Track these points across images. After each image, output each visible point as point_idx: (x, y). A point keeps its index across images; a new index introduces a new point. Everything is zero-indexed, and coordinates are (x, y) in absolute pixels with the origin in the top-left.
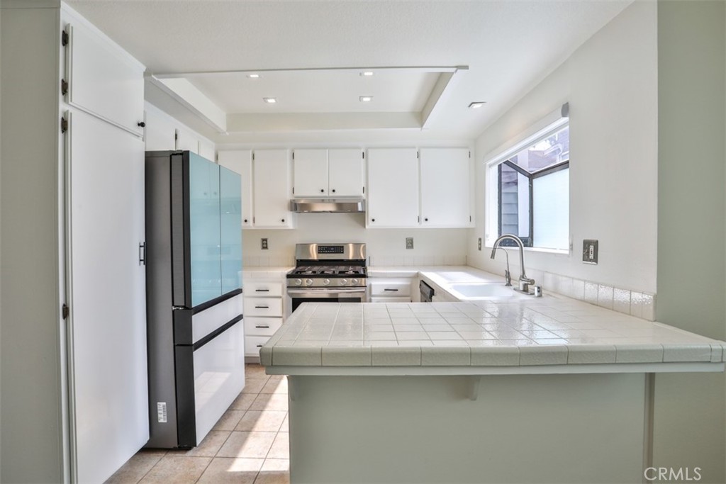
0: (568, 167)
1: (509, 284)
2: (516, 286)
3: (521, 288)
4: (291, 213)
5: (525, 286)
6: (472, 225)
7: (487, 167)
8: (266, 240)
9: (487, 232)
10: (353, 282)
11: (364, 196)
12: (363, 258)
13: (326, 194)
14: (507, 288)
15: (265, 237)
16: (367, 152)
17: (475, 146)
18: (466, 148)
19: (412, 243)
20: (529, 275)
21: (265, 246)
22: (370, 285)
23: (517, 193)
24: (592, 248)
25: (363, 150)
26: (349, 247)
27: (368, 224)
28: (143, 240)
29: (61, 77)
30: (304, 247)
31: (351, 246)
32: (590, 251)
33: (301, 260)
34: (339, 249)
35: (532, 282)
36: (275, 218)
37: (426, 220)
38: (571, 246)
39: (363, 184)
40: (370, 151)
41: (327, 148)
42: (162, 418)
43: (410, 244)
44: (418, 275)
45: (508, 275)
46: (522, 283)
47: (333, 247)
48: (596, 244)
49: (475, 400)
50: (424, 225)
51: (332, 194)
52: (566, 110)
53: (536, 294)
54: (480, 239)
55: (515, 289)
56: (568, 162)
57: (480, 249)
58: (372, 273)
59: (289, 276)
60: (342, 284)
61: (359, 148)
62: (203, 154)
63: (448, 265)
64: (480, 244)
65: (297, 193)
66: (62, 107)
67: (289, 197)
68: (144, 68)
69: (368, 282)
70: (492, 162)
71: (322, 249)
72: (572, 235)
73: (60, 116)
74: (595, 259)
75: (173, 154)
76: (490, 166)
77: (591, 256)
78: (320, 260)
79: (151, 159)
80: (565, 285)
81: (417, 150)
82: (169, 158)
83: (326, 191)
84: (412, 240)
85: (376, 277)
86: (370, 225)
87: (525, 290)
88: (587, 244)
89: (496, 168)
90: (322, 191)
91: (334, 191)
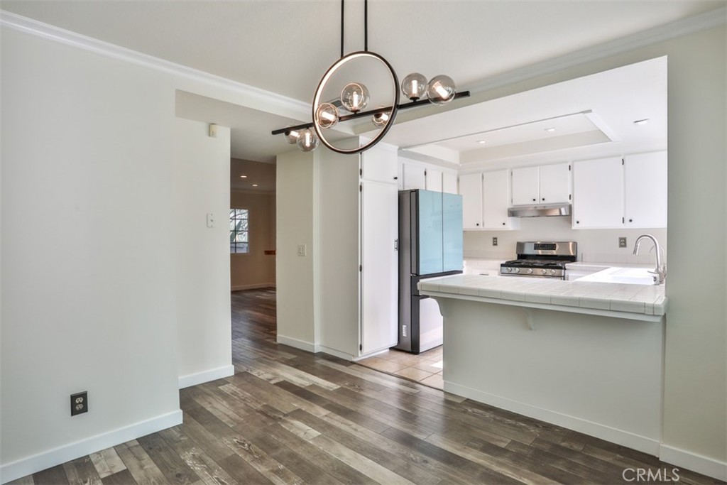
4: (511, 218)
8: (496, 238)
10: (551, 272)
11: (570, 201)
12: (572, 254)
13: (537, 202)
15: (495, 237)
16: (573, 165)
19: (625, 242)
21: (495, 244)
25: (569, 164)
26: (569, 245)
27: (573, 226)
28: (397, 238)
29: (360, 168)
30: (520, 246)
31: (571, 244)
33: (521, 255)
34: (552, 246)
36: (498, 222)
37: (631, 221)
39: (570, 193)
40: (575, 164)
41: (539, 165)
42: (404, 334)
43: (623, 243)
47: (547, 245)
50: (627, 225)
51: (542, 202)
58: (569, 266)
59: (502, 265)
60: (550, 274)
61: (567, 162)
62: (429, 188)
65: (515, 203)
66: (360, 180)
67: (508, 205)
68: (398, 147)
69: (566, 273)
71: (537, 247)
73: (360, 184)
75: (412, 191)
78: (535, 255)
79: (401, 195)
81: (621, 158)
82: (409, 195)
83: (537, 200)
84: (625, 239)
85: (573, 269)
86: (575, 226)
90: (534, 200)
91: (543, 199)
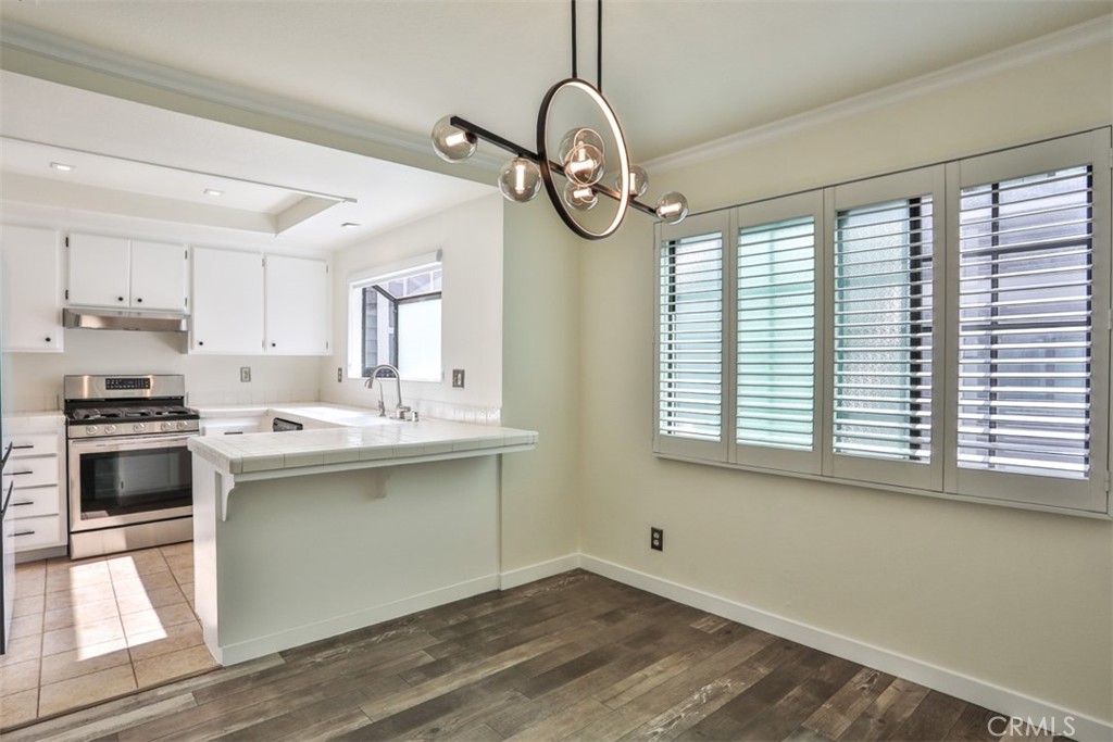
0: (440, 298)
1: (383, 415)
2: (393, 415)
3: (398, 416)
5: (402, 413)
6: (329, 353)
7: (351, 288)
9: (350, 361)
11: (186, 310)
12: (178, 394)
13: (125, 303)
14: (381, 418)
16: (192, 250)
17: (335, 260)
18: (323, 260)
19: (249, 374)
20: (405, 403)
22: (204, 429)
23: (376, 317)
24: (460, 376)
25: (186, 248)
27: (192, 348)
30: (72, 380)
32: (458, 378)
33: (72, 401)
34: (143, 383)
35: (409, 409)
36: (36, 336)
37: (274, 345)
38: (443, 375)
39: (186, 294)
40: (196, 250)
41: (128, 239)
43: (246, 375)
44: (267, 413)
45: (382, 406)
46: (398, 411)
47: (134, 380)
48: (463, 372)
49: (384, 497)
50: (271, 351)
51: (135, 304)
52: (440, 255)
53: (414, 419)
54: (340, 370)
55: (391, 418)
56: (440, 293)
57: (340, 380)
58: (205, 413)
59: (70, 423)
61: (179, 244)
63: (298, 402)
64: (340, 375)
65: (73, 299)
67: (59, 303)
69: (201, 424)
70: (356, 283)
71: (112, 383)
72: (443, 365)
74: (462, 385)
76: (355, 287)
77: (459, 383)
78: (107, 400)
80: (437, 411)
81: (262, 257)
83: (126, 299)
84: (249, 369)
85: (211, 418)
86: (195, 349)
87: (402, 417)
88: (456, 372)
89: (360, 291)
90: (121, 299)
91: (140, 300)
